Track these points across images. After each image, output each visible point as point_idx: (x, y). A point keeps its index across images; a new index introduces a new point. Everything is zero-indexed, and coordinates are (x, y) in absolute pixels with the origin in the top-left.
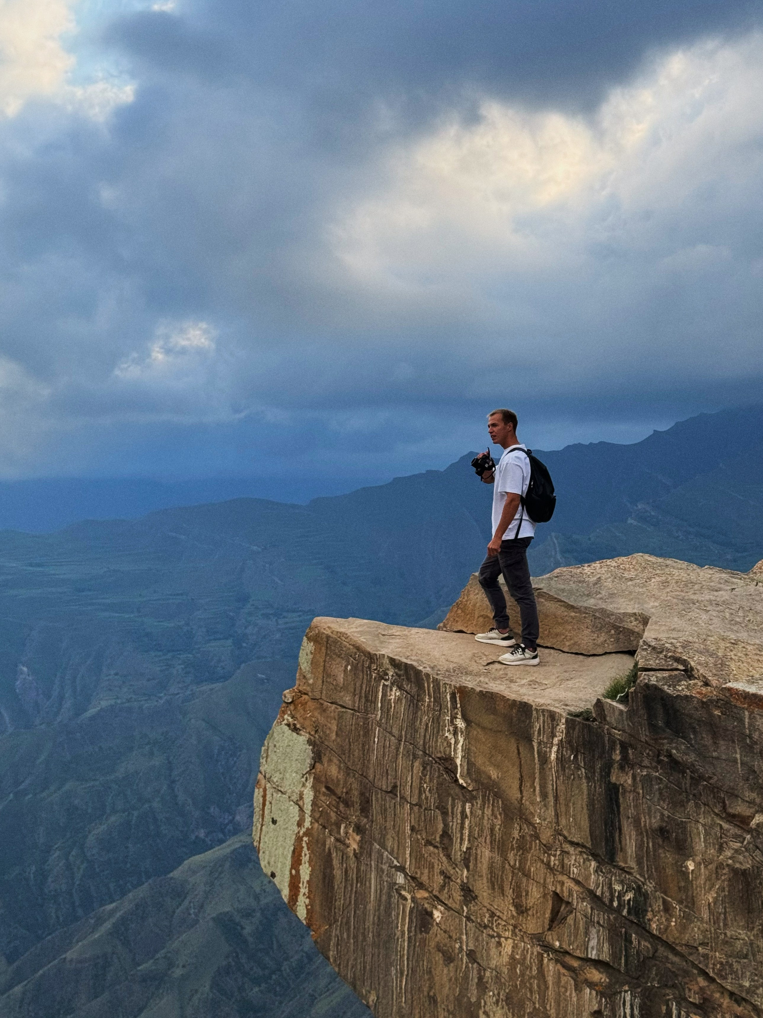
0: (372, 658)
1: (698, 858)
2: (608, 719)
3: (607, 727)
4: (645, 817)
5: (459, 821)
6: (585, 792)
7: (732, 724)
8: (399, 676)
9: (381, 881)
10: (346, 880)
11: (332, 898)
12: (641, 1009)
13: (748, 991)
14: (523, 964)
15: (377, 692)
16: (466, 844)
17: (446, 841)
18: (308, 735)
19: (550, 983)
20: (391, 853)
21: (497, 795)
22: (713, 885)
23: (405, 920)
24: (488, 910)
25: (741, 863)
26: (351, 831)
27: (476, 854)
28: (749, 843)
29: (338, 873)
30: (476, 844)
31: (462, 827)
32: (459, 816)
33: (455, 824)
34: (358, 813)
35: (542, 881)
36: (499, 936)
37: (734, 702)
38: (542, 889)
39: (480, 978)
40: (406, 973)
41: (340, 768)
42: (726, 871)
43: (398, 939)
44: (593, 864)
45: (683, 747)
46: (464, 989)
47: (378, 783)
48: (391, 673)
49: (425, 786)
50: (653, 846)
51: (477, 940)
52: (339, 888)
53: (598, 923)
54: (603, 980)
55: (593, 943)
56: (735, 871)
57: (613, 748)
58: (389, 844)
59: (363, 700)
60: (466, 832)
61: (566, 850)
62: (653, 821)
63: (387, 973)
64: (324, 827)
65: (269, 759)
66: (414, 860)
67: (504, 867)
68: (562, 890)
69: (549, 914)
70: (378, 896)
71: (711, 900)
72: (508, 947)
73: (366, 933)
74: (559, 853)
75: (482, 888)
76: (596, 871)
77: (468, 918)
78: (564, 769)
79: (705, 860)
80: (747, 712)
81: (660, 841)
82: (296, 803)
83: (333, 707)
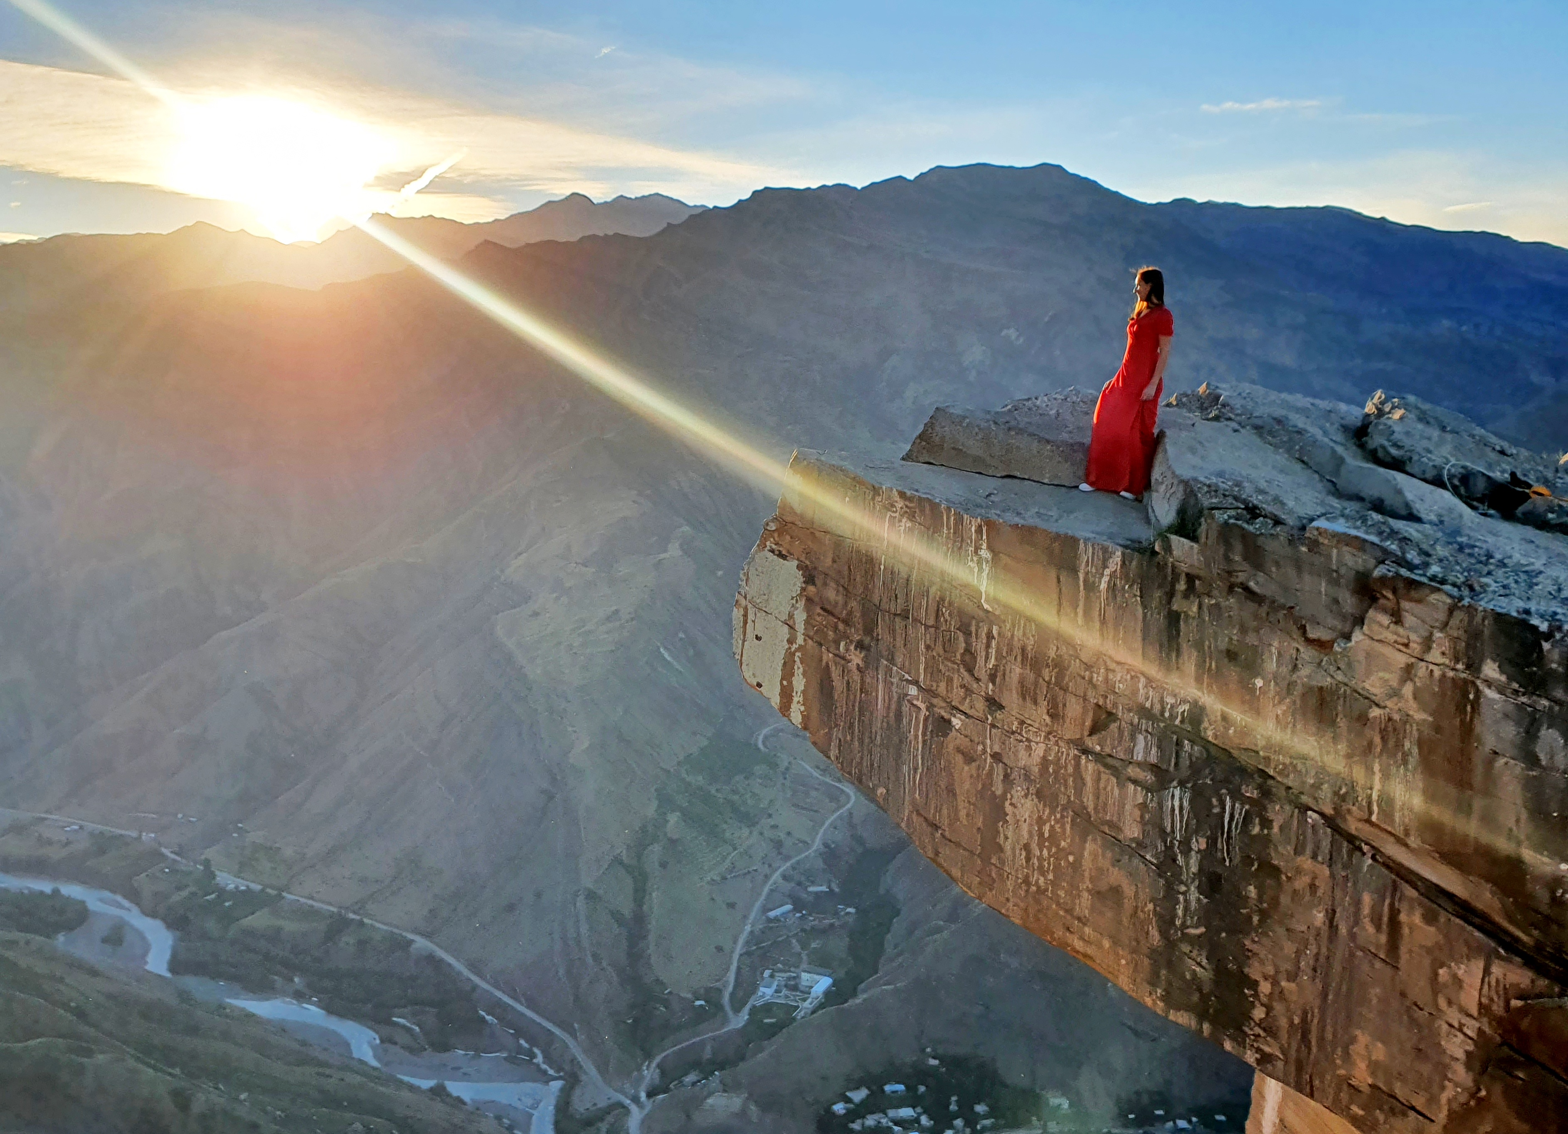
0: (875, 491)
1: (1268, 677)
2: (1173, 554)
3: (1171, 560)
4: (1209, 641)
5: (984, 641)
6: (1140, 618)
7: (1317, 560)
8: (910, 509)
9: (890, 692)
10: (848, 690)
11: (832, 706)
12: (1191, 802)
13: (1311, 786)
14: (1056, 765)
15: (882, 523)
16: (992, 662)
17: (967, 658)
18: (797, 562)
19: (1089, 781)
20: (902, 669)
21: (1029, 619)
22: (1283, 700)
23: (919, 726)
24: (1016, 719)
25: (1318, 682)
26: (852, 648)
27: (1004, 670)
28: (1329, 664)
29: (838, 684)
30: (1004, 661)
31: (988, 646)
32: (984, 635)
33: (979, 644)
34: (861, 633)
35: (1082, 695)
36: (1028, 740)
37: (1322, 540)
38: (1081, 702)
39: (1006, 776)
40: (920, 770)
41: (838, 591)
42: (1300, 688)
43: (911, 743)
44: (1141, 680)
45: (1262, 580)
46: (988, 784)
47: (885, 606)
48: (898, 506)
49: (944, 610)
50: (1216, 666)
51: (1004, 744)
52: (839, 697)
53: (1147, 731)
54: (1147, 778)
55: (1139, 748)
56: (1311, 689)
57: (1176, 580)
58: (899, 660)
60: (993, 651)
61: (1111, 668)
62: (1220, 644)
63: (898, 769)
64: (821, 645)
65: (750, 582)
66: (929, 676)
67: (1036, 682)
68: (1105, 703)
69: (1088, 723)
70: (886, 705)
71: (1279, 712)
72: (1039, 750)
73: (873, 737)
74: (1102, 671)
75: (1011, 699)
76: (1146, 687)
77: (993, 726)
78: (1115, 597)
79: (1275, 679)
80: (1334, 550)
81: (1226, 661)
82: (785, 623)
83: (828, 536)
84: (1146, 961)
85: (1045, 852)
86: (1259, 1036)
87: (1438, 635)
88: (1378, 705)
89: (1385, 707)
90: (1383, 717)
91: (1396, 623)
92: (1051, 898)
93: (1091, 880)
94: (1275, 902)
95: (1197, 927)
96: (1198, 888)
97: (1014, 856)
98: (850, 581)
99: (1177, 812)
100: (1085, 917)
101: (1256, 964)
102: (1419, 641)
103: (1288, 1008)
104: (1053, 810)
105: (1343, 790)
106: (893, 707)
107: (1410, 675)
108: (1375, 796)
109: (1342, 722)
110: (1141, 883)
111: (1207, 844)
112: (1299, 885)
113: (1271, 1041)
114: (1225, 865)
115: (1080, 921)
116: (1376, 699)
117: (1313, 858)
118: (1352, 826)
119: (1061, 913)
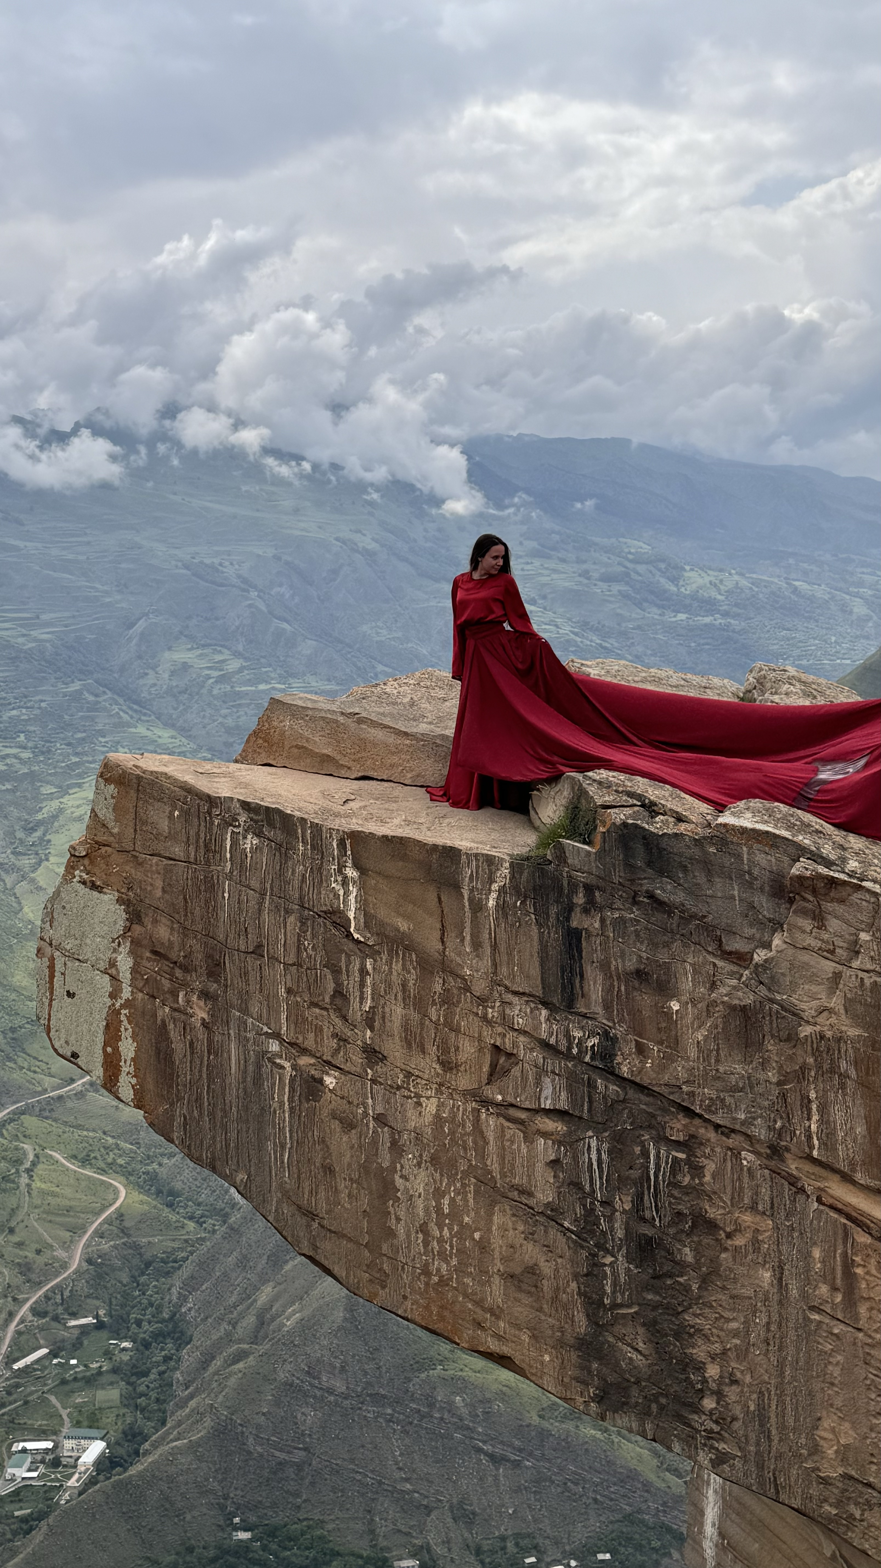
0: (212, 801)
1: (684, 998)
2: (569, 861)
3: (567, 869)
4: (616, 960)
5: (357, 979)
6: (536, 938)
7: (728, 861)
8: (256, 822)
9: (246, 1052)
10: (192, 1053)
11: (172, 1074)
12: (610, 1152)
13: (743, 1123)
14: (451, 1122)
15: (223, 840)
16: (368, 1002)
17: (338, 1001)
18: (116, 894)
19: (491, 1139)
20: (259, 1019)
21: (409, 948)
22: (703, 1023)
23: (284, 1089)
24: (402, 1070)
25: (740, 999)
26: (194, 998)
27: (383, 1012)
28: (750, 979)
29: (179, 1046)
30: (382, 1002)
31: (362, 984)
32: (357, 974)
33: (352, 982)
34: (204, 978)
35: (476, 1035)
36: (417, 1095)
37: (730, 838)
38: (477, 1043)
39: (394, 1143)
40: (289, 1146)
41: (172, 929)
42: (721, 1007)
43: (275, 1112)
44: (544, 1013)
45: (669, 887)
46: (372, 1155)
47: (232, 944)
48: (243, 819)
49: (306, 943)
50: (626, 989)
51: (388, 1102)
52: (181, 1062)
53: (553, 1072)
54: (559, 1129)
55: (548, 1091)
56: (733, 1008)
57: (573, 891)
58: (255, 1009)
59: (202, 851)
60: (369, 991)
61: (507, 1000)
62: (628, 964)
63: (261, 1148)
64: (154, 997)
65: (55, 923)
66: (293, 1026)
67: (422, 1024)
68: (504, 1043)
69: (486, 1069)
70: (242, 1067)
71: (700, 1038)
72: (431, 1106)
73: (227, 1108)
74: (498, 1004)
75: (394, 1049)
76: (548, 1019)
77: (374, 1081)
78: (506, 916)
79: (693, 1001)
80: (745, 849)
81: (636, 983)
82: (105, 972)
83: (155, 859)
84: (574, 1356)
85: (446, 1232)
86: (711, 1431)
87: (864, 936)
88: (808, 1022)
89: (815, 1025)
90: (813, 1035)
91: (819, 928)
92: (456, 1289)
93: (504, 1259)
94: (715, 1265)
95: (629, 1306)
96: (627, 1257)
97: (409, 1243)
98: (186, 915)
99: (595, 1166)
100: (498, 1307)
101: (700, 1342)
102: (845, 945)
103: (742, 1391)
104: (452, 1179)
105: (779, 1124)
106: (251, 1068)
107: (837, 984)
108: (814, 1127)
109: (770, 1045)
110: (561, 1257)
111: (632, 1202)
112: (739, 1241)
113: (726, 1435)
114: (654, 1226)
115: (493, 1314)
116: (805, 1015)
117: (753, 1208)
118: (793, 1166)
119: (470, 1306)
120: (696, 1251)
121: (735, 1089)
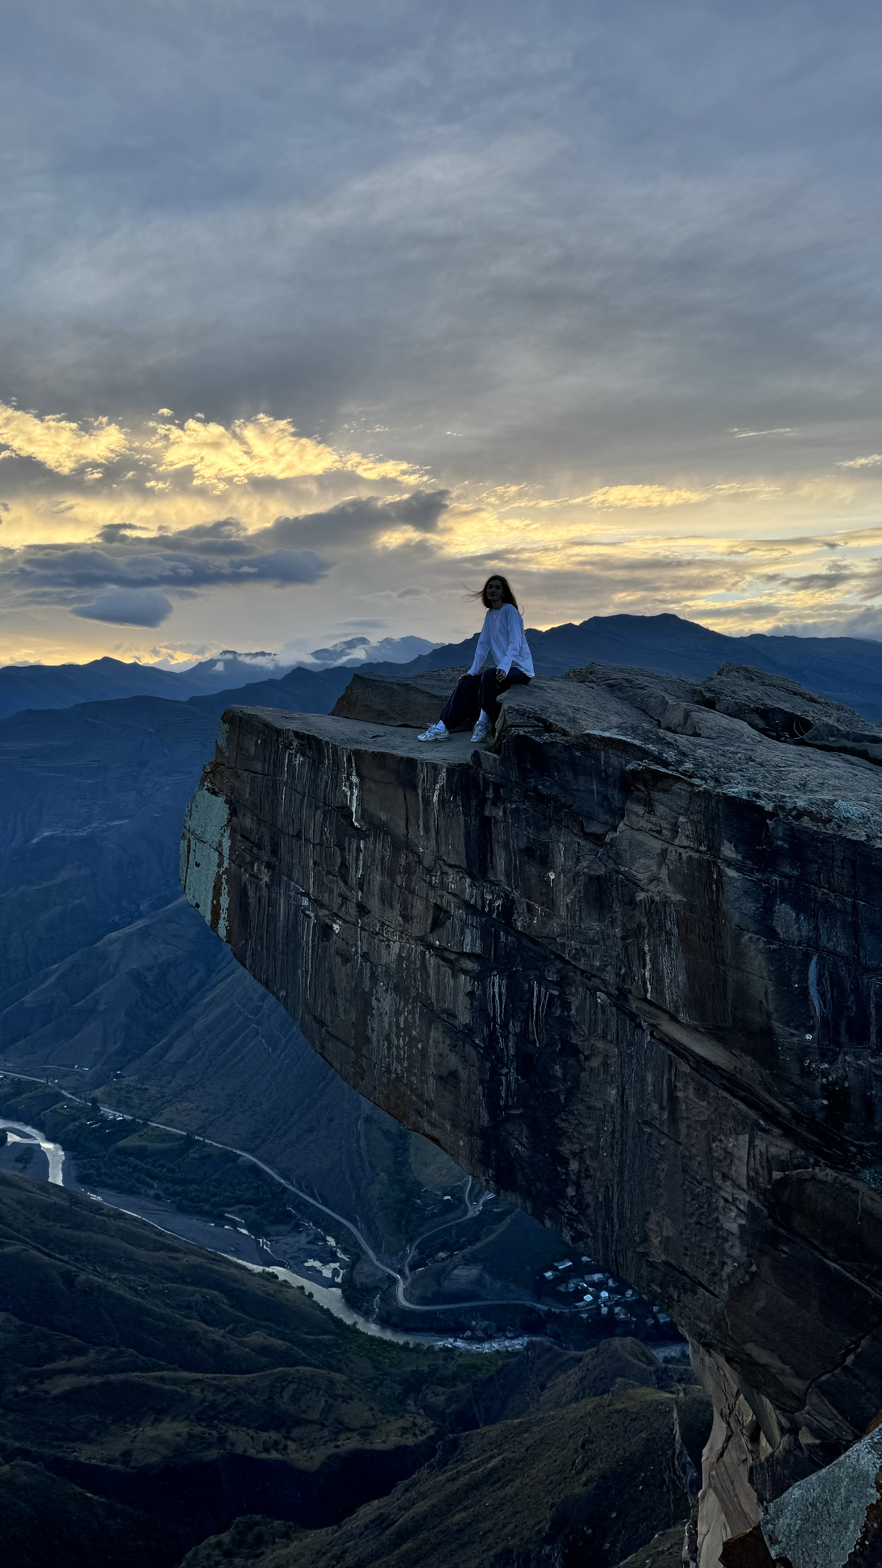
0: (278, 732)
1: (558, 870)
2: (483, 765)
3: (482, 772)
4: (513, 841)
5: (354, 855)
6: (462, 825)
7: (590, 762)
8: (302, 745)
9: (289, 905)
10: (259, 906)
11: (247, 920)
12: (508, 987)
13: (599, 968)
14: (408, 960)
15: (284, 759)
16: (360, 872)
17: (343, 870)
18: (225, 797)
19: (432, 973)
20: (297, 883)
21: (386, 833)
22: (571, 889)
23: (309, 933)
24: (379, 921)
25: (595, 871)
26: (262, 868)
27: (369, 879)
28: (603, 854)
29: (252, 901)
30: (369, 871)
31: (357, 859)
32: (354, 851)
33: (351, 857)
34: (269, 854)
35: (425, 896)
36: (388, 940)
37: (592, 745)
38: (424, 903)
39: (373, 973)
40: (310, 972)
41: (253, 820)
42: (582, 877)
43: (303, 948)
44: (468, 880)
45: (548, 783)
46: (359, 982)
47: (285, 830)
48: (295, 744)
49: (325, 829)
50: (519, 862)
51: (370, 944)
52: (253, 911)
53: (472, 925)
54: (475, 968)
55: (468, 939)
56: (590, 878)
57: (486, 788)
58: (295, 876)
59: (272, 767)
60: (360, 863)
61: (445, 871)
62: (520, 843)
63: (295, 973)
64: (240, 867)
65: (192, 817)
66: (316, 887)
67: (392, 887)
68: (441, 902)
69: (430, 921)
70: (286, 916)
71: (569, 901)
72: (395, 948)
74: (439, 874)
75: (374, 905)
76: (470, 886)
77: (362, 928)
78: (444, 808)
79: (563, 871)
80: (602, 753)
81: (526, 858)
82: (216, 850)
83: (246, 773)
84: (479, 1142)
85: (401, 1041)
86: (572, 1213)
88: (643, 890)
89: (647, 891)
90: (646, 900)
91: (649, 813)
92: (406, 1084)
93: (436, 1065)
94: (577, 1081)
95: (516, 1108)
96: (516, 1069)
97: (379, 1048)
98: (261, 811)
99: (497, 998)
100: (432, 1101)
101: (566, 1141)
102: (668, 826)
103: (593, 1185)
104: (406, 1001)
105: (623, 971)
106: (291, 917)
107: (664, 859)
108: (647, 974)
109: (617, 907)
110: (472, 1066)
111: (521, 1027)
112: (595, 1063)
113: (582, 1218)
114: (535, 1046)
115: (428, 1106)
116: (641, 883)
117: (604, 1037)
118: (634, 1005)
119: (414, 1098)
120: (564, 1067)
121: (592, 942)
